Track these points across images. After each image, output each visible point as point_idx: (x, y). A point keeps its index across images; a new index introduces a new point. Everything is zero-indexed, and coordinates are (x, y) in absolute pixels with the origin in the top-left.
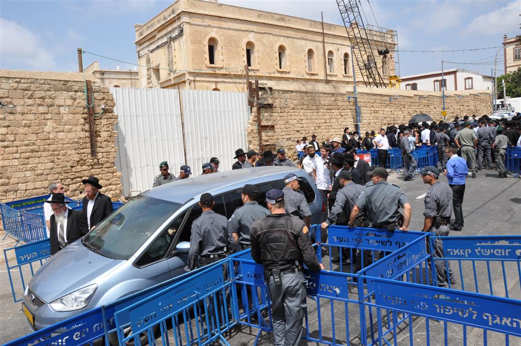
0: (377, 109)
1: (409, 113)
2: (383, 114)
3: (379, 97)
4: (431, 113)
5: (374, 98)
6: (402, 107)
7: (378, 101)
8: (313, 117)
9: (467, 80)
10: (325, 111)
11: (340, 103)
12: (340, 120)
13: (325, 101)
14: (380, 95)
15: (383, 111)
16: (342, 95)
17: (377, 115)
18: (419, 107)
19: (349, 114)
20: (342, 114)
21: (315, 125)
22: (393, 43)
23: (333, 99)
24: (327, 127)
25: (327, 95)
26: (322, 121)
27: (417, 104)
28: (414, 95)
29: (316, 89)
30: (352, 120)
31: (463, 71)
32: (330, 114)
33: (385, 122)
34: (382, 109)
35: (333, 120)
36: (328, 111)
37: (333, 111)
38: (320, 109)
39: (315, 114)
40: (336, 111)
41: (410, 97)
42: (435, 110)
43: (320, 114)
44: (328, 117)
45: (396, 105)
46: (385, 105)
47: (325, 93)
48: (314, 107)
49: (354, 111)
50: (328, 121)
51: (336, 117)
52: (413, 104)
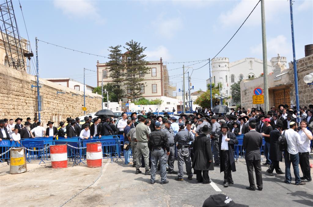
0: (49, 100)
1: (66, 106)
2: (53, 105)
3: (51, 90)
4: (78, 108)
5: (48, 89)
6: (63, 100)
7: (50, 93)
8: (5, 102)
9: (76, 87)
10: (14, 96)
11: (26, 91)
12: (25, 108)
13: (15, 86)
14: (52, 88)
15: (53, 102)
16: (28, 82)
17: (50, 106)
18: (72, 103)
19: (32, 102)
20: (27, 102)
21: (5, 110)
22: (27, 50)
23: (21, 85)
24: (15, 114)
25: (16, 81)
26: (11, 107)
27: (71, 100)
28: (70, 92)
29: (9, 72)
30: (33, 108)
31: (72, 80)
32: (18, 100)
33: (54, 112)
34: (53, 101)
35: (20, 107)
36: (17, 97)
37: (20, 97)
38: (10, 94)
39: (6, 99)
40: (22, 98)
41: (68, 93)
42: (79, 106)
43: (10, 99)
44: (16, 103)
45: (60, 99)
46: (54, 97)
47: (15, 78)
48: (5, 91)
49: (35, 100)
50: (16, 108)
51: (23, 104)
52: (69, 99)
